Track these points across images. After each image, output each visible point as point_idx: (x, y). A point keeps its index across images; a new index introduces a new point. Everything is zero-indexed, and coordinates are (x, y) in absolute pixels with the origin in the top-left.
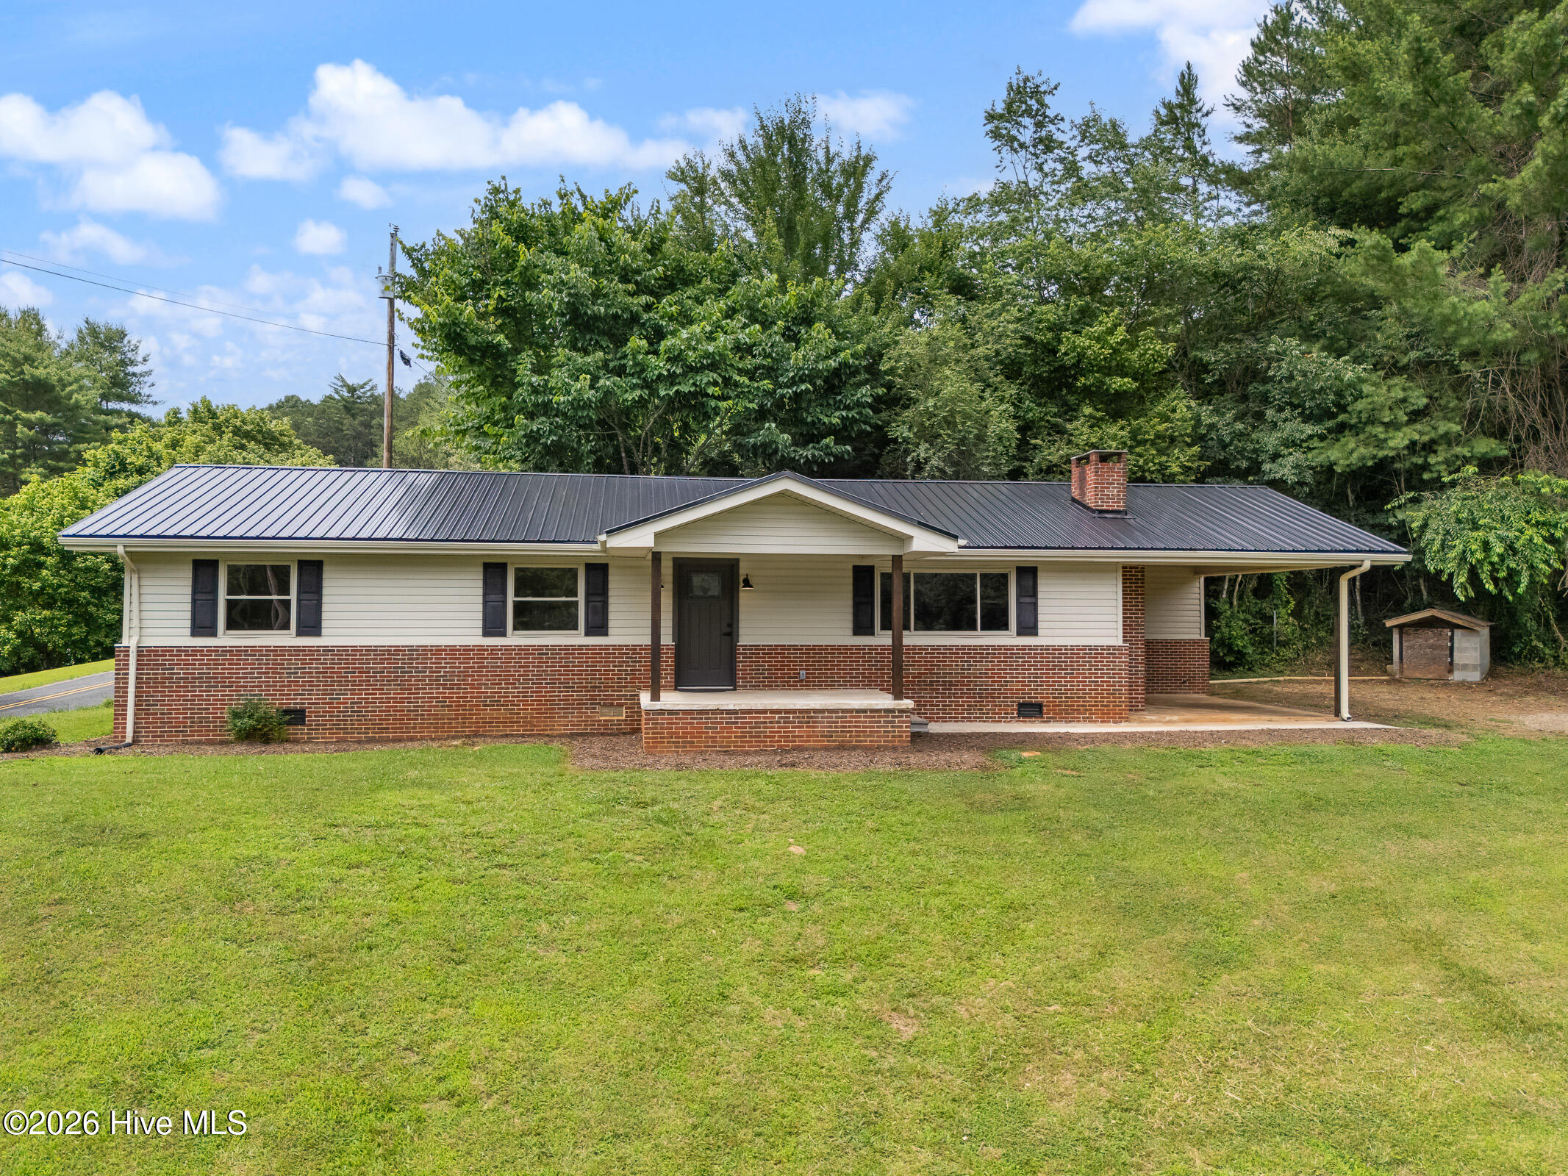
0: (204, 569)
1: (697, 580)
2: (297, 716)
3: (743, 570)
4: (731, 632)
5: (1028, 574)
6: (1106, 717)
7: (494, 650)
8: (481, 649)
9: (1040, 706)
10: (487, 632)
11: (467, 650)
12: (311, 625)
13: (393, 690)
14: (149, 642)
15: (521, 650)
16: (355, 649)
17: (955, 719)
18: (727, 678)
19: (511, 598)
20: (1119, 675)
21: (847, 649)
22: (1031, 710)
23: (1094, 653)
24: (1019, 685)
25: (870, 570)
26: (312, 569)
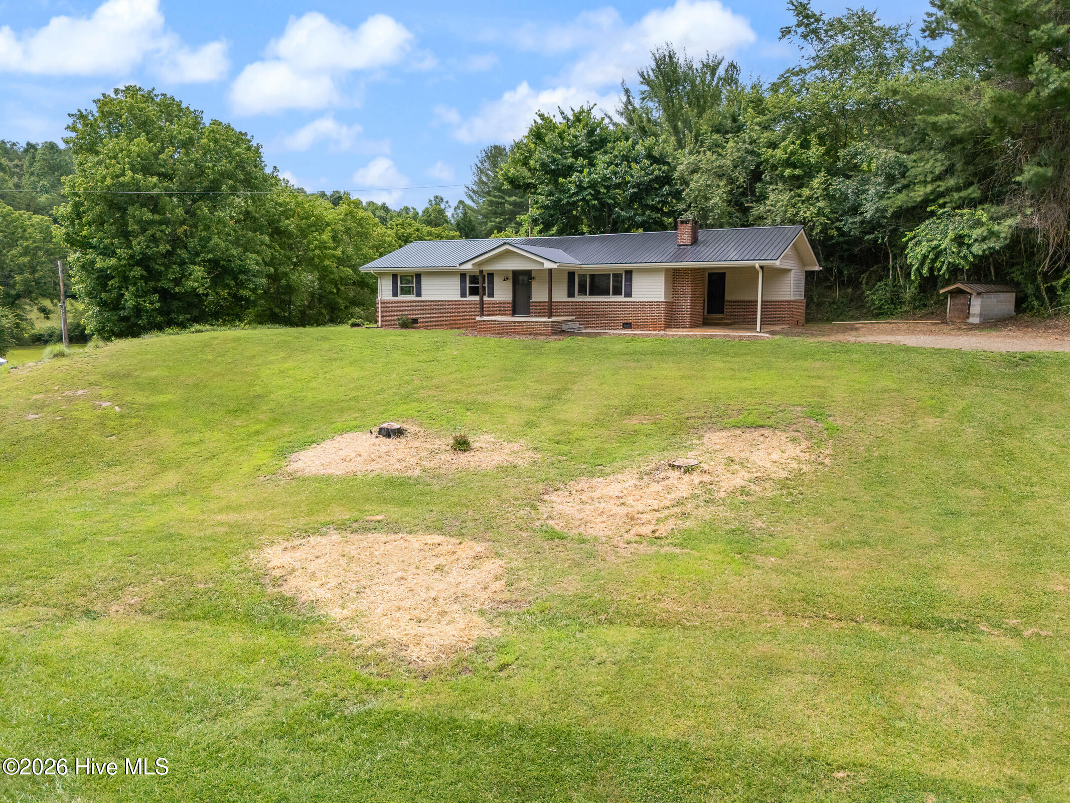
0: (394, 276)
1: (521, 278)
2: (415, 321)
3: (533, 275)
4: (530, 297)
5: (629, 273)
6: (655, 329)
7: (463, 302)
8: (460, 301)
9: (630, 324)
10: (462, 296)
11: (456, 301)
12: (419, 294)
13: (438, 314)
14: (384, 298)
15: (470, 302)
16: (438, 302)
17: (600, 329)
18: (527, 313)
19: (468, 285)
20: (661, 313)
21: (565, 302)
22: (627, 326)
23: (652, 304)
24: (624, 316)
25: (573, 273)
26: (418, 276)
